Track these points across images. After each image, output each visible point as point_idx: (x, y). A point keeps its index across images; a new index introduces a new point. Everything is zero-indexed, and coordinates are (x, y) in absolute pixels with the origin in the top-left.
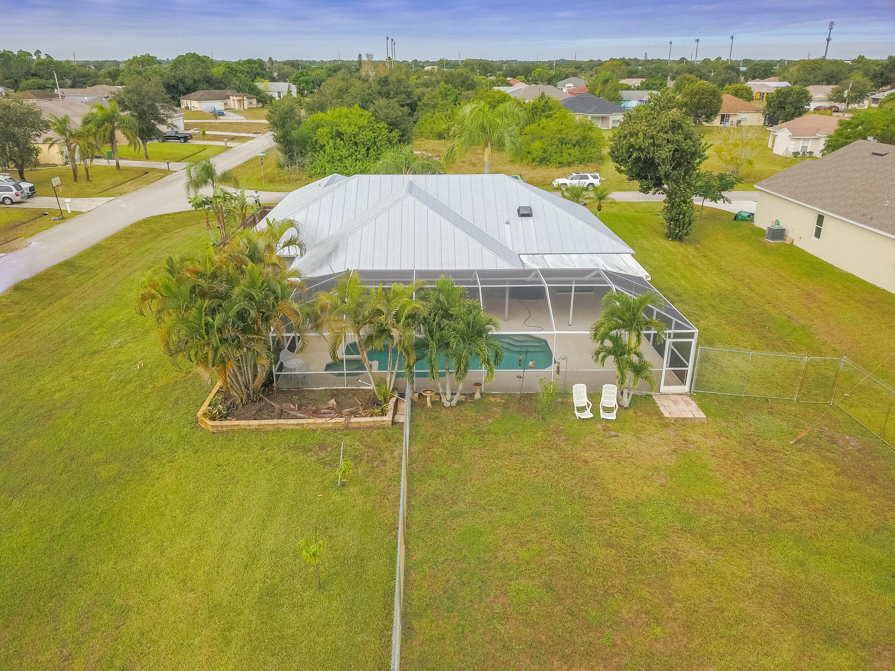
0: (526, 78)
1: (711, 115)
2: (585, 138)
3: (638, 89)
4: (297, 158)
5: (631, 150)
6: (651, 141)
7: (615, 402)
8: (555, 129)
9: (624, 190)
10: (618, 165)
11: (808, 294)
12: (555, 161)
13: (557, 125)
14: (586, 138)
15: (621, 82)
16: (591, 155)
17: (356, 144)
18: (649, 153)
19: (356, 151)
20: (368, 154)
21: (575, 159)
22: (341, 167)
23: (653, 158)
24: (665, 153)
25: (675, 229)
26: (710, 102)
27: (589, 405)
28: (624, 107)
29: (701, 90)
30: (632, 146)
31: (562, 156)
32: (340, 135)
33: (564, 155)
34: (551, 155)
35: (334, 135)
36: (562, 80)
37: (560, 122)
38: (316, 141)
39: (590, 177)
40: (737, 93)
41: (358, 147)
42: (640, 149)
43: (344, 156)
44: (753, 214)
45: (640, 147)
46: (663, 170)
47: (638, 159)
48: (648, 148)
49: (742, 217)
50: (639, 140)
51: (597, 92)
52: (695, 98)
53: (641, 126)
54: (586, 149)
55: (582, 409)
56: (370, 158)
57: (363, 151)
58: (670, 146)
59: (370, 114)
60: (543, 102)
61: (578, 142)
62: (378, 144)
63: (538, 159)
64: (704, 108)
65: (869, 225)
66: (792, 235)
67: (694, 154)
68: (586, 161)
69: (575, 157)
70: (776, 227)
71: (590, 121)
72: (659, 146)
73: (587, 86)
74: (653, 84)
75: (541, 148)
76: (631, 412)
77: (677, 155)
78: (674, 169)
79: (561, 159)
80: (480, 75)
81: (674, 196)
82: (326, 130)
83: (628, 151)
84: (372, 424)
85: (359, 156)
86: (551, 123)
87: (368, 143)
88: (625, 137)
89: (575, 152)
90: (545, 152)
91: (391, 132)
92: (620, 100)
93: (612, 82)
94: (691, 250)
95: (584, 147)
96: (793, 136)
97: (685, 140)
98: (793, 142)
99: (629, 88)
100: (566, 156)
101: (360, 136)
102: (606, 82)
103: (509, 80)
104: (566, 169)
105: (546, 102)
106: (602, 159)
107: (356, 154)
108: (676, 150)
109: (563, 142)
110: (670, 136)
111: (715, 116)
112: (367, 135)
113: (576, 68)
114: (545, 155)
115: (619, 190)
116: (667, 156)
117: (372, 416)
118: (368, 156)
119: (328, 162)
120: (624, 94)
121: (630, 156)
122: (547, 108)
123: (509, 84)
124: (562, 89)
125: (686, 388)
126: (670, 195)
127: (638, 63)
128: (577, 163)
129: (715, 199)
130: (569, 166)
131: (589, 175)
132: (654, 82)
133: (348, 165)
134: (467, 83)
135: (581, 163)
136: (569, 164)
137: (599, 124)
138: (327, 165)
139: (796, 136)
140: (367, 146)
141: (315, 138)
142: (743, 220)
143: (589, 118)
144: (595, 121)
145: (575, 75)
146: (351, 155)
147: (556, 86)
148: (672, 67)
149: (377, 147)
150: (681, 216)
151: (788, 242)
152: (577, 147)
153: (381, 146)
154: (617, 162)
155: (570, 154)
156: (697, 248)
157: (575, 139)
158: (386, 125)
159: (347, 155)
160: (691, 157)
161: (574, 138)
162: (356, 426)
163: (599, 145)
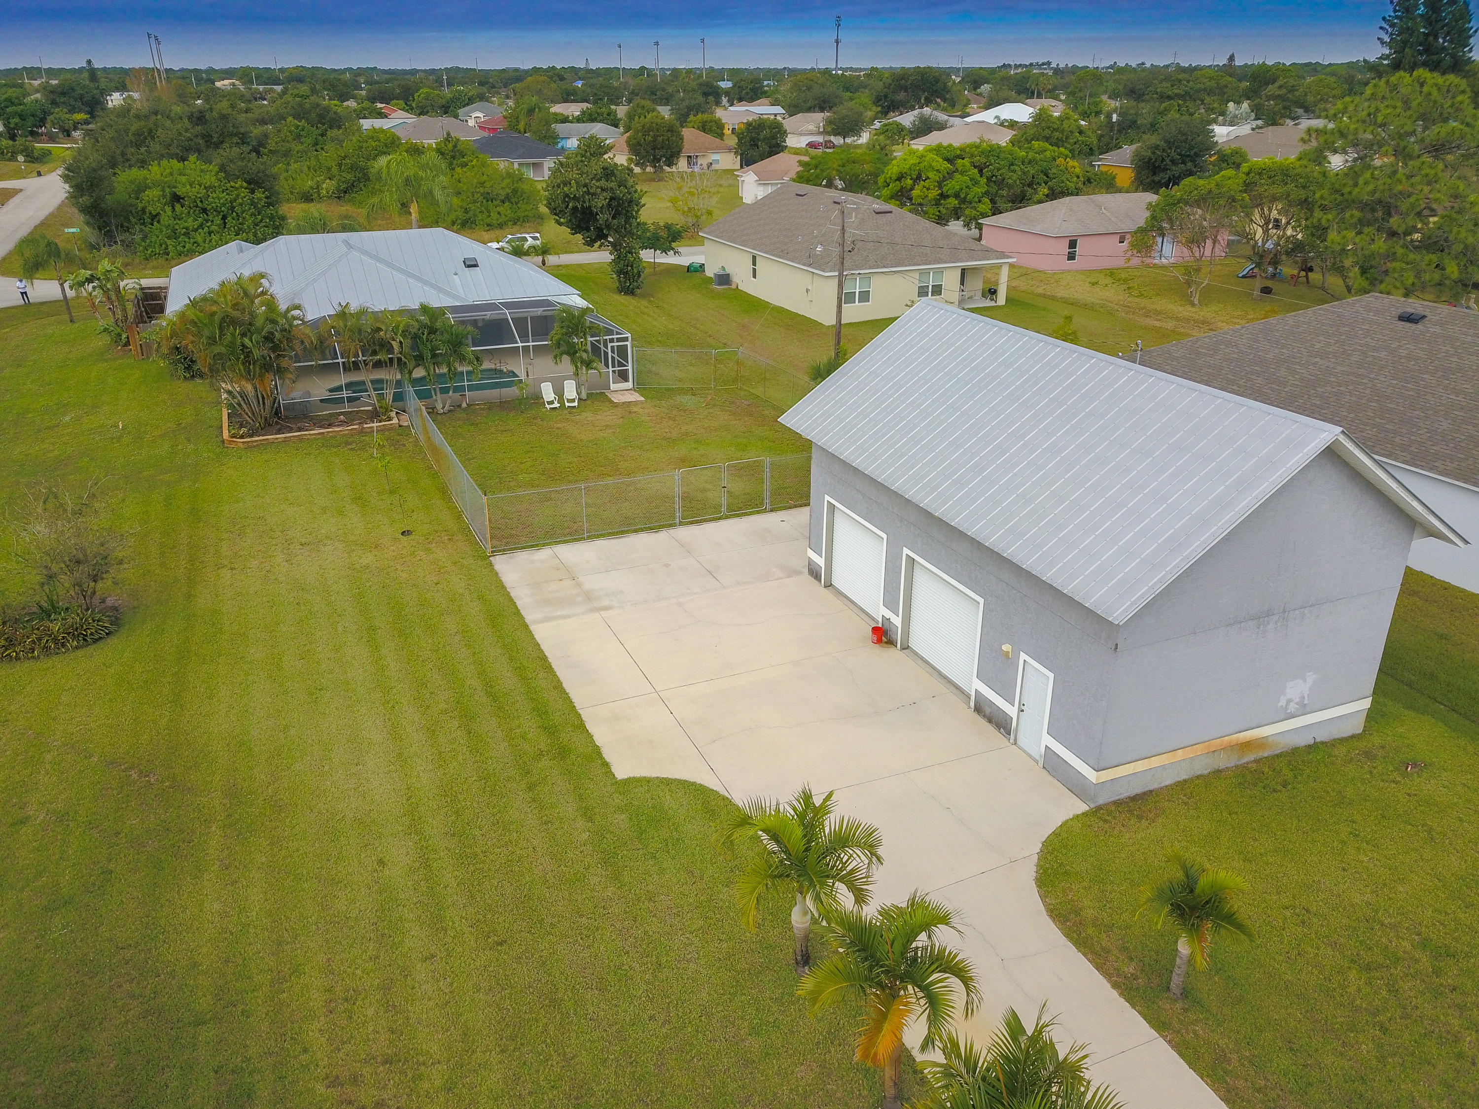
0: (406, 104)
1: (672, 156)
2: (515, 191)
3: (579, 120)
4: (118, 233)
5: (567, 200)
6: (585, 189)
7: (575, 393)
8: (475, 181)
9: (572, 252)
10: (557, 218)
11: (743, 326)
12: (482, 223)
13: (478, 176)
14: (517, 191)
15: (552, 110)
16: (526, 213)
17: (204, 211)
18: (585, 202)
19: (207, 221)
20: (225, 223)
21: (507, 218)
22: (189, 243)
23: (590, 207)
24: (601, 201)
25: (625, 282)
26: (668, 140)
27: (555, 398)
28: (563, 147)
29: (654, 125)
30: (567, 196)
31: (490, 216)
32: (176, 198)
33: (492, 214)
34: (475, 215)
35: (168, 200)
36: (464, 106)
37: (480, 173)
38: (144, 210)
39: (529, 239)
40: (704, 128)
41: (207, 215)
42: (575, 198)
43: (191, 228)
44: (704, 264)
45: (575, 196)
46: (602, 218)
47: (575, 209)
48: (583, 196)
49: (695, 268)
50: (573, 189)
51: (521, 126)
52: (648, 135)
53: (574, 174)
54: (519, 205)
55: (551, 403)
56: (229, 229)
57: (218, 220)
58: (605, 194)
59: (216, 169)
60: (450, 146)
61: (507, 198)
62: (238, 209)
63: (459, 221)
64: (662, 148)
65: (785, 259)
66: (736, 279)
67: (631, 202)
68: (521, 220)
69: (506, 216)
70: (722, 272)
71: (519, 170)
72: (594, 194)
73: (505, 117)
74: (598, 114)
75: (461, 207)
76: (589, 402)
77: (614, 203)
78: (614, 218)
79: (488, 220)
80: (330, 99)
81: (618, 248)
82: (156, 192)
83: (564, 201)
84: (382, 427)
85: (213, 228)
86: (468, 174)
87: (223, 209)
88: (559, 186)
89: (506, 209)
90: (466, 211)
91: (253, 192)
92: (554, 138)
93: (540, 111)
94: (644, 302)
95: (516, 203)
96: (759, 180)
97: (620, 187)
98: (761, 188)
99: (565, 120)
100: (494, 215)
101: (210, 200)
102: (531, 111)
103: (381, 108)
104: (498, 232)
105: (455, 146)
106: (541, 218)
107: (208, 224)
108: (611, 199)
109: (488, 197)
110: (603, 183)
111: (678, 158)
112: (218, 198)
113: (481, 84)
114: (468, 216)
115: (566, 252)
116: (603, 205)
117: (380, 422)
118: (225, 227)
119: (169, 238)
120: (560, 128)
121: (567, 207)
122: (457, 154)
123: (382, 115)
124: (467, 121)
125: (629, 385)
126: (615, 246)
127: (576, 74)
128: (510, 223)
129: (665, 251)
130: (501, 228)
131: (527, 236)
132: (599, 111)
133: (199, 239)
134: (328, 118)
135: (515, 224)
136: (501, 226)
137: (530, 174)
138: (169, 242)
139: (762, 180)
140: (222, 214)
141: (140, 205)
142: (696, 271)
143: (516, 166)
144: (524, 170)
145: (482, 98)
146: (201, 226)
147: (456, 117)
148: (626, 82)
149: (237, 213)
150: (629, 268)
151: (734, 286)
152: (507, 204)
153: (243, 212)
154: (555, 214)
155: (499, 213)
156: (650, 301)
157: (503, 193)
158: (245, 184)
159: (196, 227)
160: (629, 205)
161: (501, 192)
162: (369, 430)
163: (534, 200)
